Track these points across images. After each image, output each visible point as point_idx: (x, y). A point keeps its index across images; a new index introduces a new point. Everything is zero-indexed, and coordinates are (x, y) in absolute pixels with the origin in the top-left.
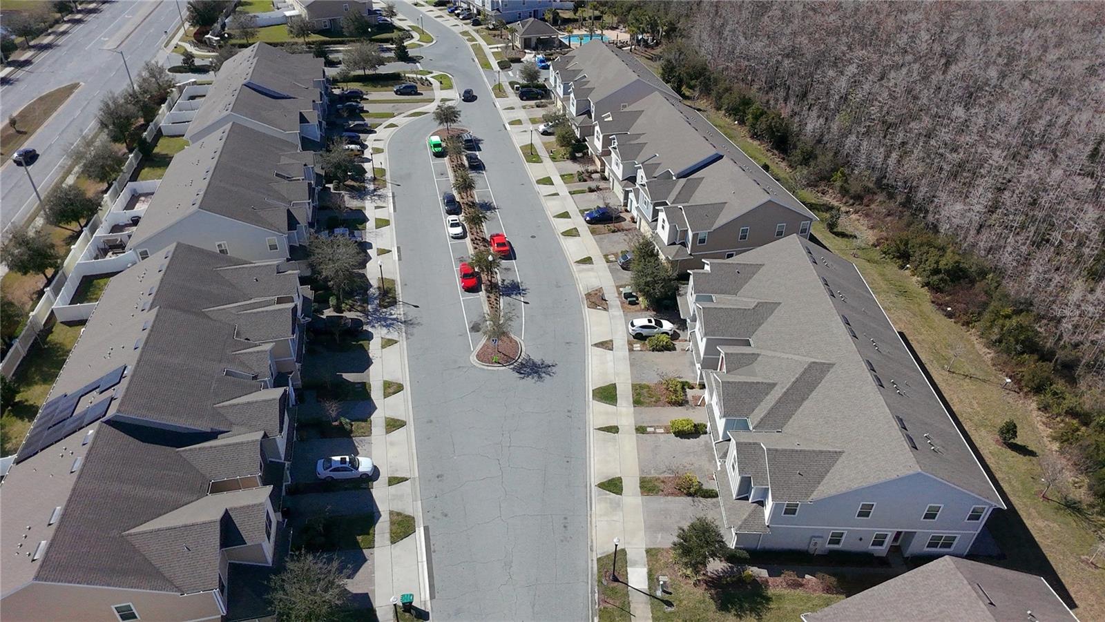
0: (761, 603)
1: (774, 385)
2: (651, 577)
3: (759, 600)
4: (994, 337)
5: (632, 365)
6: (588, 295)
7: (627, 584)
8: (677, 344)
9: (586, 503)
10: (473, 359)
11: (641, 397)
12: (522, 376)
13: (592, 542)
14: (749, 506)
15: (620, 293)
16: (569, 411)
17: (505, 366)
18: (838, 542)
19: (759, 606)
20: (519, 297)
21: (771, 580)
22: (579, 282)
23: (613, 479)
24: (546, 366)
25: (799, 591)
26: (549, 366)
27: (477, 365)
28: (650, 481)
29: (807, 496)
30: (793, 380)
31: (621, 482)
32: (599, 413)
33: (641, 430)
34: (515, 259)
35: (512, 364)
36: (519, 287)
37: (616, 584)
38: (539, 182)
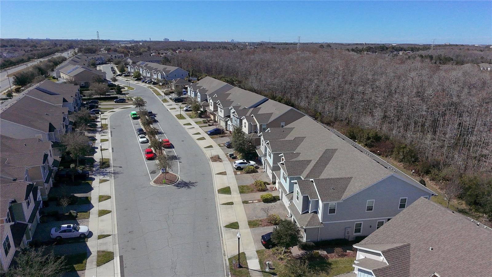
0: (327, 266)
1: (311, 161)
2: (261, 262)
3: (325, 265)
4: (402, 157)
5: (237, 179)
6: (212, 158)
7: (248, 268)
8: (258, 170)
9: (219, 235)
10: (152, 183)
11: (243, 190)
12: (179, 188)
13: (224, 251)
14: (309, 215)
15: (227, 156)
16: (206, 199)
17: (170, 185)
18: (359, 232)
19: (326, 268)
20: (176, 160)
21: (329, 255)
22: (207, 154)
23: (233, 223)
24: (192, 183)
25: (345, 258)
26: (194, 183)
27: (154, 185)
28: (254, 221)
29: (339, 198)
30: (320, 157)
31: (238, 224)
32: (222, 198)
33: (245, 202)
34: (174, 148)
35: (174, 183)
36: (176, 157)
37: (241, 269)
38: (184, 125)
